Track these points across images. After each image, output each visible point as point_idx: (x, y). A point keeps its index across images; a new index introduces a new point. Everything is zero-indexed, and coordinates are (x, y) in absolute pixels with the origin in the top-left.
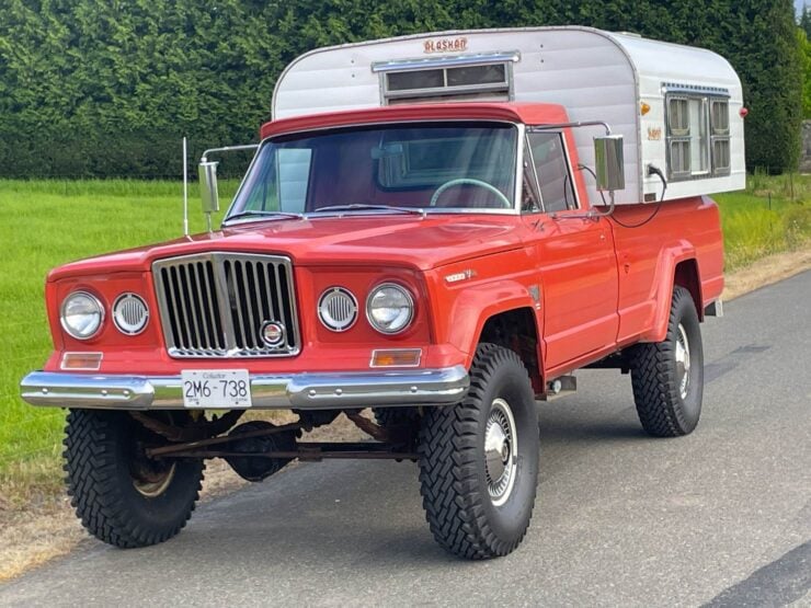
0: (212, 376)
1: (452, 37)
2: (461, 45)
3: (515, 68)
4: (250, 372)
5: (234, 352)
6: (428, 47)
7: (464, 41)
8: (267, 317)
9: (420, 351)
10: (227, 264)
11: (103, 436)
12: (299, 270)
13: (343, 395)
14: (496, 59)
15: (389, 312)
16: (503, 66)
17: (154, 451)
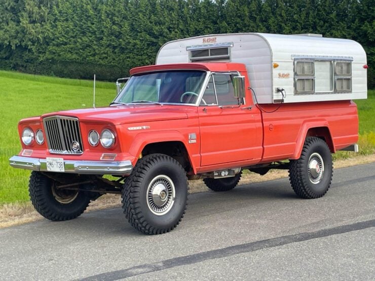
0: (54, 160)
1: (212, 37)
2: (214, 40)
3: (232, 49)
4: (64, 159)
5: (65, 152)
6: (204, 40)
7: (215, 39)
8: (74, 140)
9: (116, 155)
10: (61, 120)
11: (39, 180)
12: (81, 123)
13: (89, 169)
14: (226, 45)
15: (107, 140)
16: (227, 48)
17: (59, 187)
